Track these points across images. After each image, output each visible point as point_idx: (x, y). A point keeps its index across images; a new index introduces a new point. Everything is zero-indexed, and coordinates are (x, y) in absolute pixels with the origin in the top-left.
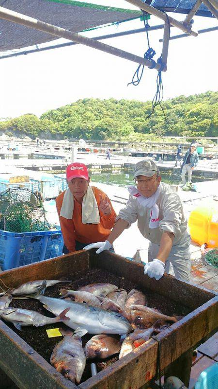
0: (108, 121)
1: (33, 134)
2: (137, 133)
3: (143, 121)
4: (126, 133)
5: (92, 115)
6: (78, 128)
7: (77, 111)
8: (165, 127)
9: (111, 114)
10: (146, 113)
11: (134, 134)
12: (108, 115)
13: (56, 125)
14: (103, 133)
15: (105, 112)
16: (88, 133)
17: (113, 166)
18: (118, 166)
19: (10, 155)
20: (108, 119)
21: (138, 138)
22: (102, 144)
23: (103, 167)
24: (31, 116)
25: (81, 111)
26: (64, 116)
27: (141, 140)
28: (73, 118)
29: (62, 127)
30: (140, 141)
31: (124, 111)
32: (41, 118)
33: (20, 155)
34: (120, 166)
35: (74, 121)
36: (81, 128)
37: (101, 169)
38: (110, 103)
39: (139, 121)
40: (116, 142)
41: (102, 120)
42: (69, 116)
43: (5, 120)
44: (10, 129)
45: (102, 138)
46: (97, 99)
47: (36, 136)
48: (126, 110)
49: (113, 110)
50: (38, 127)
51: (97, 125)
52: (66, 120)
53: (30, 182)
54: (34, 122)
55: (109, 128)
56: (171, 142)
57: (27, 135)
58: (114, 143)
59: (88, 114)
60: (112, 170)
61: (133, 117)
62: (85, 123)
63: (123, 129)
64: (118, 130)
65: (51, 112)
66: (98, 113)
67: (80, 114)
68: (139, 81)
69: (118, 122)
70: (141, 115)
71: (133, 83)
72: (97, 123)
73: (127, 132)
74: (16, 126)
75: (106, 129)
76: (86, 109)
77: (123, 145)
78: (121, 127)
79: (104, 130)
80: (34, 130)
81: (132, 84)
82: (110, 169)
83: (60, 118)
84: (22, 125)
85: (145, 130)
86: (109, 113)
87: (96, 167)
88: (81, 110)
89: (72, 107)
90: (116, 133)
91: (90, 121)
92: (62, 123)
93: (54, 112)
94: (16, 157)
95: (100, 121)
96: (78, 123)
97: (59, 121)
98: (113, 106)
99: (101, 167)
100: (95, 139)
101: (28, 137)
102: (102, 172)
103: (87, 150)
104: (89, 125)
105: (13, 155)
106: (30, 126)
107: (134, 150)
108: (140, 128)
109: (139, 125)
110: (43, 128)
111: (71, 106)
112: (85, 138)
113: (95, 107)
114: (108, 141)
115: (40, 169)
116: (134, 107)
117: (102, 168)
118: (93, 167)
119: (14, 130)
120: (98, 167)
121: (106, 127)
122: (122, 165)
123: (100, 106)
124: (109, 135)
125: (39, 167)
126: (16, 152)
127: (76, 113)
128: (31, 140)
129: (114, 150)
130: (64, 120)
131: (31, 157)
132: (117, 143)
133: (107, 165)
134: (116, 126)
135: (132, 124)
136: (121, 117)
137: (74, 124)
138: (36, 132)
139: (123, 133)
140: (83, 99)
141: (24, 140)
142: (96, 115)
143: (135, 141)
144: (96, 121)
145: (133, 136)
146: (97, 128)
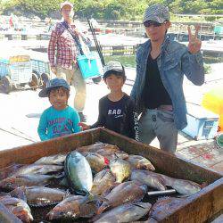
1: (43, 14)
6: (90, 7)
8: (182, 5)
14: (116, 11)
16: (100, 12)
17: (125, 47)
18: (130, 47)
22: (114, 24)
23: (114, 48)
33: (28, 36)
37: (112, 51)
45: (115, 17)
47: (46, 16)
50: (48, 5)
51: (109, 3)
57: (36, 14)
58: (128, 23)
63: (137, 7)
75: (119, 8)
77: (137, 24)
78: (135, 5)
79: (117, 8)
80: (44, 9)
82: (122, 51)
84: (30, 4)
87: (106, 48)
90: (130, 12)
94: (24, 37)
99: (112, 48)
100: (107, 18)
101: (37, 17)
102: (114, 54)
104: (101, 4)
106: (39, 5)
112: (96, 17)
114: (122, 20)
119: (23, 9)
120: (109, 48)
121: (119, 5)
122: (134, 46)
124: (123, 14)
126: (23, 33)
128: (40, 20)
129: (127, 30)
131: (39, 37)
132: (131, 23)
133: (119, 46)
134: (129, 3)
137: (86, 3)
138: (45, 11)
141: (33, 20)
146: (109, 6)
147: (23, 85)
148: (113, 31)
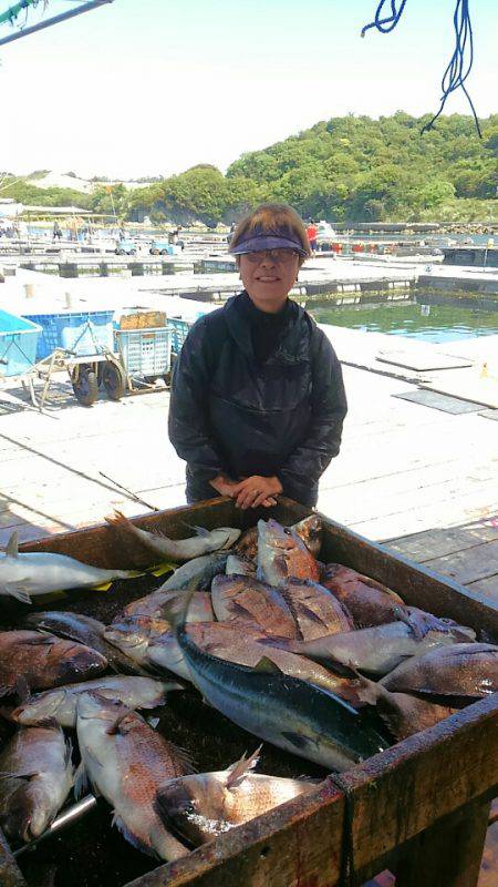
0: (388, 173)
1: (212, 216)
2: (462, 200)
3: (479, 168)
4: (433, 201)
5: (350, 159)
6: (316, 195)
7: (313, 152)
9: (396, 154)
10: (488, 146)
11: (455, 201)
12: (389, 157)
13: (262, 190)
14: (374, 202)
15: (383, 150)
16: (340, 205)
17: (390, 285)
18: (403, 284)
19: (154, 267)
20: (388, 167)
21: (464, 211)
22: (371, 232)
23: (365, 286)
24: (207, 171)
25: (323, 152)
26: (283, 167)
27: (473, 216)
28: (302, 169)
29: (276, 194)
30: (470, 221)
31: (431, 145)
32: (231, 173)
33: (176, 266)
34: (408, 284)
35: (305, 176)
36: (322, 195)
37: (359, 294)
38: (395, 125)
39: (468, 167)
40: (408, 225)
41: (374, 170)
42: (293, 164)
43: (148, 185)
44: (160, 204)
45: (373, 215)
46: (364, 118)
47: (218, 220)
48: (436, 143)
49: (404, 143)
50: (223, 196)
51: (360, 184)
52: (286, 176)
53: (171, 326)
54: (214, 186)
55: (392, 189)
57: (198, 217)
58: (403, 228)
59: (340, 157)
60: (386, 295)
61: (454, 158)
62: (332, 180)
63: (427, 189)
64: (413, 193)
65: (253, 158)
66: (366, 153)
67: (322, 157)
68: (396, 18)
69: (414, 174)
70: (473, 154)
71: (377, 24)
72: (361, 179)
73: (435, 198)
74: (173, 198)
75: (383, 193)
76: (335, 146)
77: (425, 230)
78: (421, 186)
79: (379, 195)
80: (213, 205)
81: (375, 28)
82: (383, 292)
83: (272, 173)
84: (185, 194)
85: (484, 191)
86: (391, 152)
87: (346, 288)
88: (324, 148)
89: (300, 142)
90: (409, 202)
91: (345, 175)
92: (277, 185)
93: (258, 159)
94: (168, 269)
95: (370, 173)
96: (314, 181)
97: (271, 178)
98: (403, 132)
99: (358, 287)
100: (354, 220)
101: (198, 223)
102: (363, 300)
103: (335, 248)
104: (342, 186)
105: (160, 267)
106: (204, 197)
107: (454, 242)
108: (471, 187)
109: (468, 178)
110: (232, 198)
111: (299, 139)
112: (329, 218)
113: (358, 138)
114: (388, 223)
115: (216, 296)
116: (456, 132)
117: (362, 289)
118: (339, 288)
119: (170, 206)
120: (352, 288)
121: (383, 187)
122: (412, 282)
123: (371, 135)
124: (391, 208)
125: (211, 293)
126: (167, 259)
127: (310, 158)
128: (206, 229)
129: (401, 245)
130: (281, 176)
131: (200, 268)
132: (410, 228)
133: (376, 283)
134: (408, 183)
135: (451, 176)
136: (423, 161)
137: (306, 186)
138: (218, 210)
139: (426, 201)
140: (328, 120)
141: (191, 229)
142: (359, 159)
143: (457, 219)
144: (359, 174)
145: (451, 207)
146: (360, 191)
147: (152, 379)
148: (369, 249)
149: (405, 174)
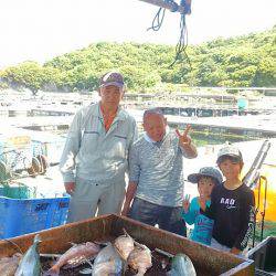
0: (128, 69)
1: (34, 86)
2: (165, 83)
4: (153, 83)
5: (109, 62)
6: (91, 78)
7: (89, 57)
8: (199, 76)
9: (132, 60)
11: (161, 84)
12: (128, 61)
13: (63, 74)
15: (125, 58)
20: (129, 66)
21: (166, 89)
24: (32, 63)
26: (74, 63)
27: (171, 91)
28: (84, 65)
29: (71, 77)
30: (170, 93)
31: (149, 57)
32: (45, 66)
33: (16, 112)
35: (86, 69)
38: (130, 46)
40: (139, 95)
41: (121, 67)
42: (79, 62)
44: (5, 79)
46: (115, 42)
47: (39, 89)
48: (151, 56)
49: (135, 55)
50: (41, 76)
52: (76, 68)
53: (32, 143)
54: (35, 71)
56: (209, 94)
58: (137, 96)
59: (104, 60)
61: (160, 63)
62: (100, 71)
63: (147, 78)
64: (142, 80)
65: (57, 58)
66: (116, 59)
67: (94, 60)
68: (159, 25)
69: (141, 70)
74: (12, 76)
75: (127, 79)
76: (101, 55)
78: (145, 76)
80: (36, 81)
81: (152, 29)
83: (68, 66)
85: (175, 80)
86: (130, 59)
88: (95, 56)
89: (83, 52)
90: (139, 83)
91: (107, 69)
92: (70, 72)
93: (60, 59)
94: (12, 114)
95: (119, 69)
96: (91, 72)
97: (67, 69)
98: (135, 50)
105: (7, 112)
106: (30, 76)
107: (162, 104)
108: (169, 77)
109: (168, 73)
111: (82, 50)
113: (112, 52)
114: (130, 93)
115: (43, 128)
116: (161, 51)
121: (126, 76)
123: (119, 51)
124: (130, 86)
125: (41, 126)
127: (88, 60)
130: (73, 68)
131: (31, 114)
135: (159, 72)
136: (145, 64)
138: (38, 83)
140: (97, 42)
142: (113, 62)
143: (163, 93)
145: (161, 87)
149: (137, 70)
